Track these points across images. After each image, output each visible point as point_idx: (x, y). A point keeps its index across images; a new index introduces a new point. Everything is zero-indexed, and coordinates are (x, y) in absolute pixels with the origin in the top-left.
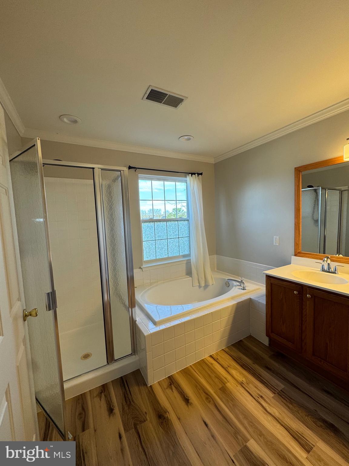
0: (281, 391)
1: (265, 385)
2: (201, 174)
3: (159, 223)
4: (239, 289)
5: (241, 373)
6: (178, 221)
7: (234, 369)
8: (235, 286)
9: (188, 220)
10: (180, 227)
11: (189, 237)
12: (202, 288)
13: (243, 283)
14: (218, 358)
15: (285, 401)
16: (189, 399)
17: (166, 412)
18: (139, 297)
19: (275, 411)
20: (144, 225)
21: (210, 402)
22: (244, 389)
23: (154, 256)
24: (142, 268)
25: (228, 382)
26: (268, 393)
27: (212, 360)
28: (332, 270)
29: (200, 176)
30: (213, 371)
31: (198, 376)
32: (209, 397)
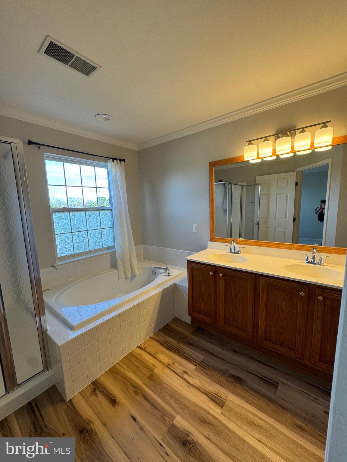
0: (201, 362)
1: (188, 361)
2: (124, 160)
3: (76, 213)
4: (165, 276)
5: (167, 355)
6: (99, 210)
7: (161, 353)
8: (161, 273)
9: (111, 209)
10: (102, 217)
11: (113, 227)
12: (129, 280)
13: (168, 270)
14: (145, 347)
15: (204, 370)
16: (116, 399)
17: (89, 422)
18: (49, 299)
19: (196, 382)
20: (56, 217)
21: (138, 394)
22: (170, 370)
23: (72, 250)
24: (55, 266)
26: (191, 367)
27: (139, 351)
28: (237, 251)
29: (123, 162)
30: (141, 361)
31: (125, 371)
32: (137, 390)
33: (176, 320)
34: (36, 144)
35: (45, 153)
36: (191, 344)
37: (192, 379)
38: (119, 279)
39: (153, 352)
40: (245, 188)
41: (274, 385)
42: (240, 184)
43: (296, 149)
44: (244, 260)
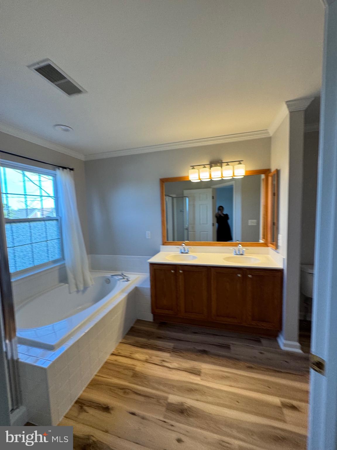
1: (162, 351)
2: (72, 169)
3: (18, 224)
4: (123, 281)
6: (44, 220)
7: (136, 353)
9: (58, 219)
10: (48, 228)
11: (61, 238)
12: (80, 293)
13: (125, 275)
14: (119, 353)
16: (108, 406)
17: (89, 437)
19: (175, 365)
21: (128, 393)
26: (166, 355)
27: (114, 358)
29: (72, 171)
30: (121, 366)
31: (107, 379)
36: (159, 338)
37: (170, 364)
39: (127, 354)
43: (223, 176)
44: (194, 258)
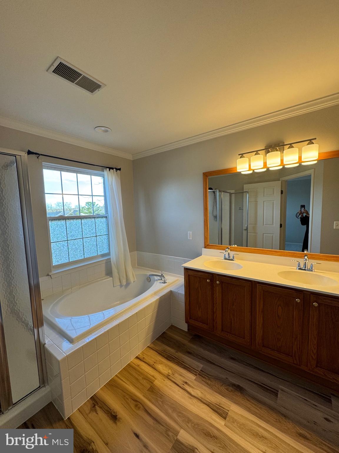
0: (201, 372)
1: (188, 370)
2: (120, 169)
3: (72, 221)
4: (160, 283)
5: (166, 366)
6: (94, 218)
7: (160, 364)
8: (157, 280)
9: (107, 217)
10: (97, 224)
11: (108, 234)
12: (123, 287)
13: (163, 276)
14: (144, 358)
15: (204, 379)
16: (117, 414)
17: (90, 442)
18: (47, 312)
20: (52, 225)
21: (139, 408)
22: (170, 381)
23: (67, 258)
24: (50, 276)
25: (156, 379)
26: (191, 377)
27: (138, 362)
28: (231, 258)
29: (118, 171)
30: (141, 373)
31: (125, 384)
32: (138, 403)
33: (173, 328)
34: (36, 154)
35: (43, 163)
36: (189, 353)
37: (192, 389)
38: (114, 287)
39: (152, 363)
40: (233, 196)
41: (274, 393)
42: (228, 191)
43: (285, 163)
44: (239, 267)
